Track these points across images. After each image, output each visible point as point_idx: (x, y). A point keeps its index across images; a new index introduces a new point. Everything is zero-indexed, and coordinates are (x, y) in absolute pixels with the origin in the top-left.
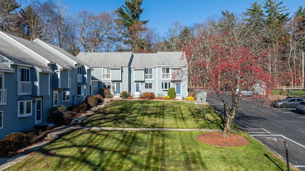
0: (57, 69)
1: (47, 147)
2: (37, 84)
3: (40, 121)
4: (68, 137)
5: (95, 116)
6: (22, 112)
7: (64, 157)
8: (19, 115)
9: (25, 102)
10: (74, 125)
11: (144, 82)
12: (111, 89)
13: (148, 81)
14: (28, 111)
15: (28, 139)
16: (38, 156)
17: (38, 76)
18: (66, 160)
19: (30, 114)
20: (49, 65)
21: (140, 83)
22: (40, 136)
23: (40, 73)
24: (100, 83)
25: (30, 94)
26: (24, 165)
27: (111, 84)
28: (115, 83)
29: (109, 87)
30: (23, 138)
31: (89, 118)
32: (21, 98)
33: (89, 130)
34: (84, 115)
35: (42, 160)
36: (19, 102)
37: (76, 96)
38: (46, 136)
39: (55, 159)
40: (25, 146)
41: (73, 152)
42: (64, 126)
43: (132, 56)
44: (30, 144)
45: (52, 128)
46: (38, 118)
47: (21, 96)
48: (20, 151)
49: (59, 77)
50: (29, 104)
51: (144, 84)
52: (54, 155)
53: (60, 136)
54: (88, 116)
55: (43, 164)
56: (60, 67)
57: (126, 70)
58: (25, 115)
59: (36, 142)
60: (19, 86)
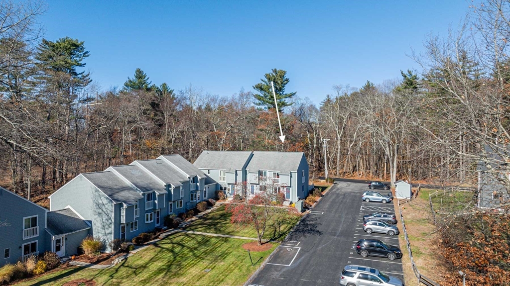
0: (171, 187)
1: (158, 243)
2: (156, 202)
3: (159, 225)
4: (171, 237)
5: (197, 221)
6: (147, 220)
7: (163, 248)
8: (146, 222)
9: (149, 214)
10: (179, 228)
11: (258, 184)
12: (227, 191)
13: (262, 183)
14: (151, 219)
15: (150, 236)
16: (152, 247)
17: (157, 197)
18: (164, 250)
19: (152, 221)
20: (165, 186)
21: (255, 185)
22: (157, 235)
23: (158, 195)
24: (217, 185)
25: (153, 208)
26: (146, 250)
27: (227, 186)
28: (231, 185)
29: (225, 189)
30: (147, 236)
31: (192, 223)
32: (147, 212)
33: (185, 233)
34: (189, 220)
35: (154, 248)
36: (146, 214)
37: (189, 202)
38: (159, 235)
39: (159, 249)
40: (148, 241)
41: (169, 246)
42: (173, 229)
43: (252, 155)
44: (151, 240)
45: (165, 230)
46: (158, 222)
47: (147, 211)
48: (145, 243)
49: (172, 193)
50: (151, 215)
51: (258, 186)
52: (160, 247)
53: (167, 236)
54: (192, 221)
55: (154, 250)
56: (173, 186)
57: (240, 173)
58: (149, 222)
59: (154, 239)
60: (146, 205)
